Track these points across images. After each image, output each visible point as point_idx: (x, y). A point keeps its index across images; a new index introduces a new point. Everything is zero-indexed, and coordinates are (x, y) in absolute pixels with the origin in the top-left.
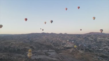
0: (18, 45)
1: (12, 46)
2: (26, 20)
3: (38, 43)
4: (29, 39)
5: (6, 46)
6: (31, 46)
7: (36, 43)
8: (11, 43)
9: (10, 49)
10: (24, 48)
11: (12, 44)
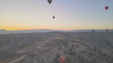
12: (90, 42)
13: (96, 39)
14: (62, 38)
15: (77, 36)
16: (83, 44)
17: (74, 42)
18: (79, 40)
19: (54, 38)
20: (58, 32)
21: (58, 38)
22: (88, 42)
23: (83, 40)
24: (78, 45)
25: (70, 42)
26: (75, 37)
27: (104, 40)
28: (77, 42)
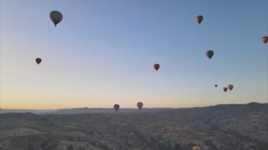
0: (177, 134)
1: (165, 136)
2: (39, 61)
3: (232, 133)
4: (210, 120)
5: (154, 135)
6: (207, 138)
7: (226, 132)
8: (163, 129)
9: (162, 142)
10: (189, 142)
11: (165, 130)
12: (108, 137)
13: (118, 130)
14: (36, 132)
15: (75, 124)
16: (94, 144)
17: (71, 139)
18: (82, 135)
19: (11, 133)
20: (20, 113)
21: (24, 131)
22: (103, 136)
23: (92, 133)
24: (82, 146)
25: (63, 142)
26: (72, 127)
27: (133, 131)
28: (79, 140)
